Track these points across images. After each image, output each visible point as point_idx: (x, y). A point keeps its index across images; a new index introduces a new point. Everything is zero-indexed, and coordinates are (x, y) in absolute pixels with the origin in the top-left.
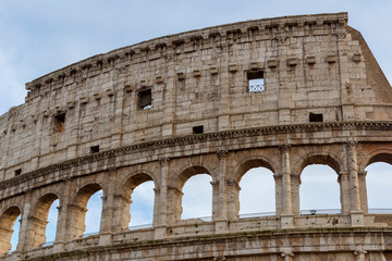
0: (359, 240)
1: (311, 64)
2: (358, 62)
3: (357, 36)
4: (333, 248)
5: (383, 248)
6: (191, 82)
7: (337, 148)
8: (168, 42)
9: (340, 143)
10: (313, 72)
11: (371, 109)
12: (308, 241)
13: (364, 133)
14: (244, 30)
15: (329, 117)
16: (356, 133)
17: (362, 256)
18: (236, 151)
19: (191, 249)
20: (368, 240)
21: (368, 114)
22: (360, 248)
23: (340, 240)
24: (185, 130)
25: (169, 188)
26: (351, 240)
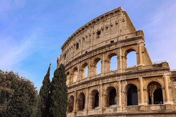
0: (119, 77)
1: (112, 26)
2: (124, 21)
3: (125, 13)
4: (112, 81)
5: (125, 79)
6: (86, 39)
7: (117, 50)
8: (81, 29)
9: (117, 48)
10: (112, 28)
11: (127, 35)
12: (106, 80)
13: (123, 44)
14: (96, 21)
15: (115, 41)
16: (121, 44)
17: (119, 82)
18: (93, 56)
19: (81, 86)
20: (121, 77)
21: (126, 37)
22: (119, 80)
23: (114, 78)
24: (84, 53)
25: (80, 70)
26: (116, 78)
